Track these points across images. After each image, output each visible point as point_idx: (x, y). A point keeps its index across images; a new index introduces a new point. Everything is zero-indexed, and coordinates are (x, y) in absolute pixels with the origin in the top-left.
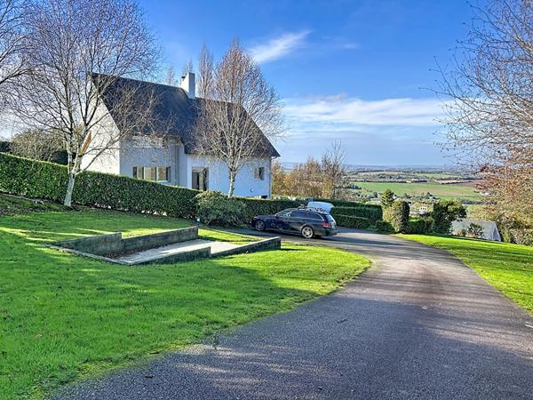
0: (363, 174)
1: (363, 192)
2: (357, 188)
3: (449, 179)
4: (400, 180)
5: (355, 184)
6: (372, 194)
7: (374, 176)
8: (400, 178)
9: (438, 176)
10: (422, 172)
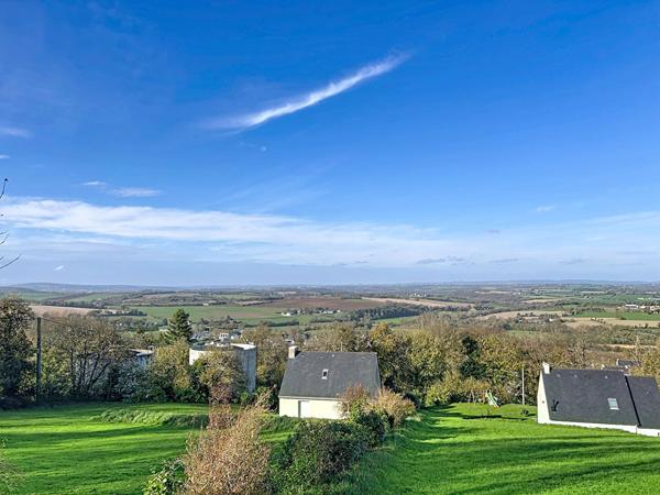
0: (149, 297)
1: (149, 319)
2: (141, 314)
3: (250, 300)
4: (196, 303)
5: (140, 309)
6: (161, 321)
7: (164, 299)
8: (195, 300)
9: (239, 297)
10: (221, 293)
